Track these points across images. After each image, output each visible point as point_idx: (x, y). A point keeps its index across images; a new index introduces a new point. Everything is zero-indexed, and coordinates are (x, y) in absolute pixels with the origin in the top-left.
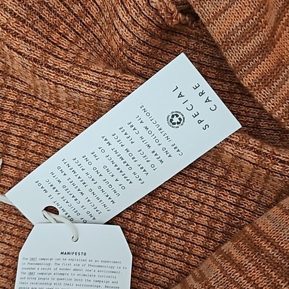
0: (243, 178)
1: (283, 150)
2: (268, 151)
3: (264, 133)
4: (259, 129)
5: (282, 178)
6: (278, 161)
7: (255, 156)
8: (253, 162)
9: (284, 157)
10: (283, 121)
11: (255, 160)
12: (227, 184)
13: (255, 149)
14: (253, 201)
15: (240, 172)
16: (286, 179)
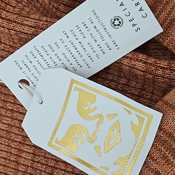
0: (139, 84)
1: (164, 61)
2: (152, 61)
4: (148, 49)
5: (164, 80)
6: (160, 68)
7: (144, 66)
8: (143, 70)
9: (163, 65)
10: (161, 40)
11: (144, 68)
12: (129, 89)
13: (143, 61)
14: (147, 99)
15: (136, 80)
16: (166, 80)
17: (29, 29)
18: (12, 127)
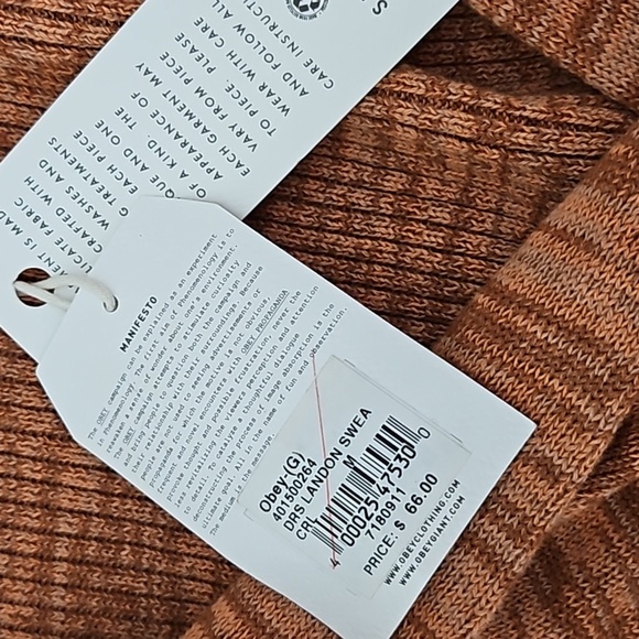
0: (451, 187)
1: (531, 98)
2: (496, 103)
3: (482, 72)
4: (468, 64)
5: (539, 161)
6: (523, 122)
7: (469, 120)
8: (467, 136)
9: (534, 111)
10: (519, 27)
11: (470, 129)
12: (418, 208)
13: (465, 104)
14: (481, 233)
15: (441, 173)
16: (547, 162)
17: (52, 26)
18: (13, 387)
